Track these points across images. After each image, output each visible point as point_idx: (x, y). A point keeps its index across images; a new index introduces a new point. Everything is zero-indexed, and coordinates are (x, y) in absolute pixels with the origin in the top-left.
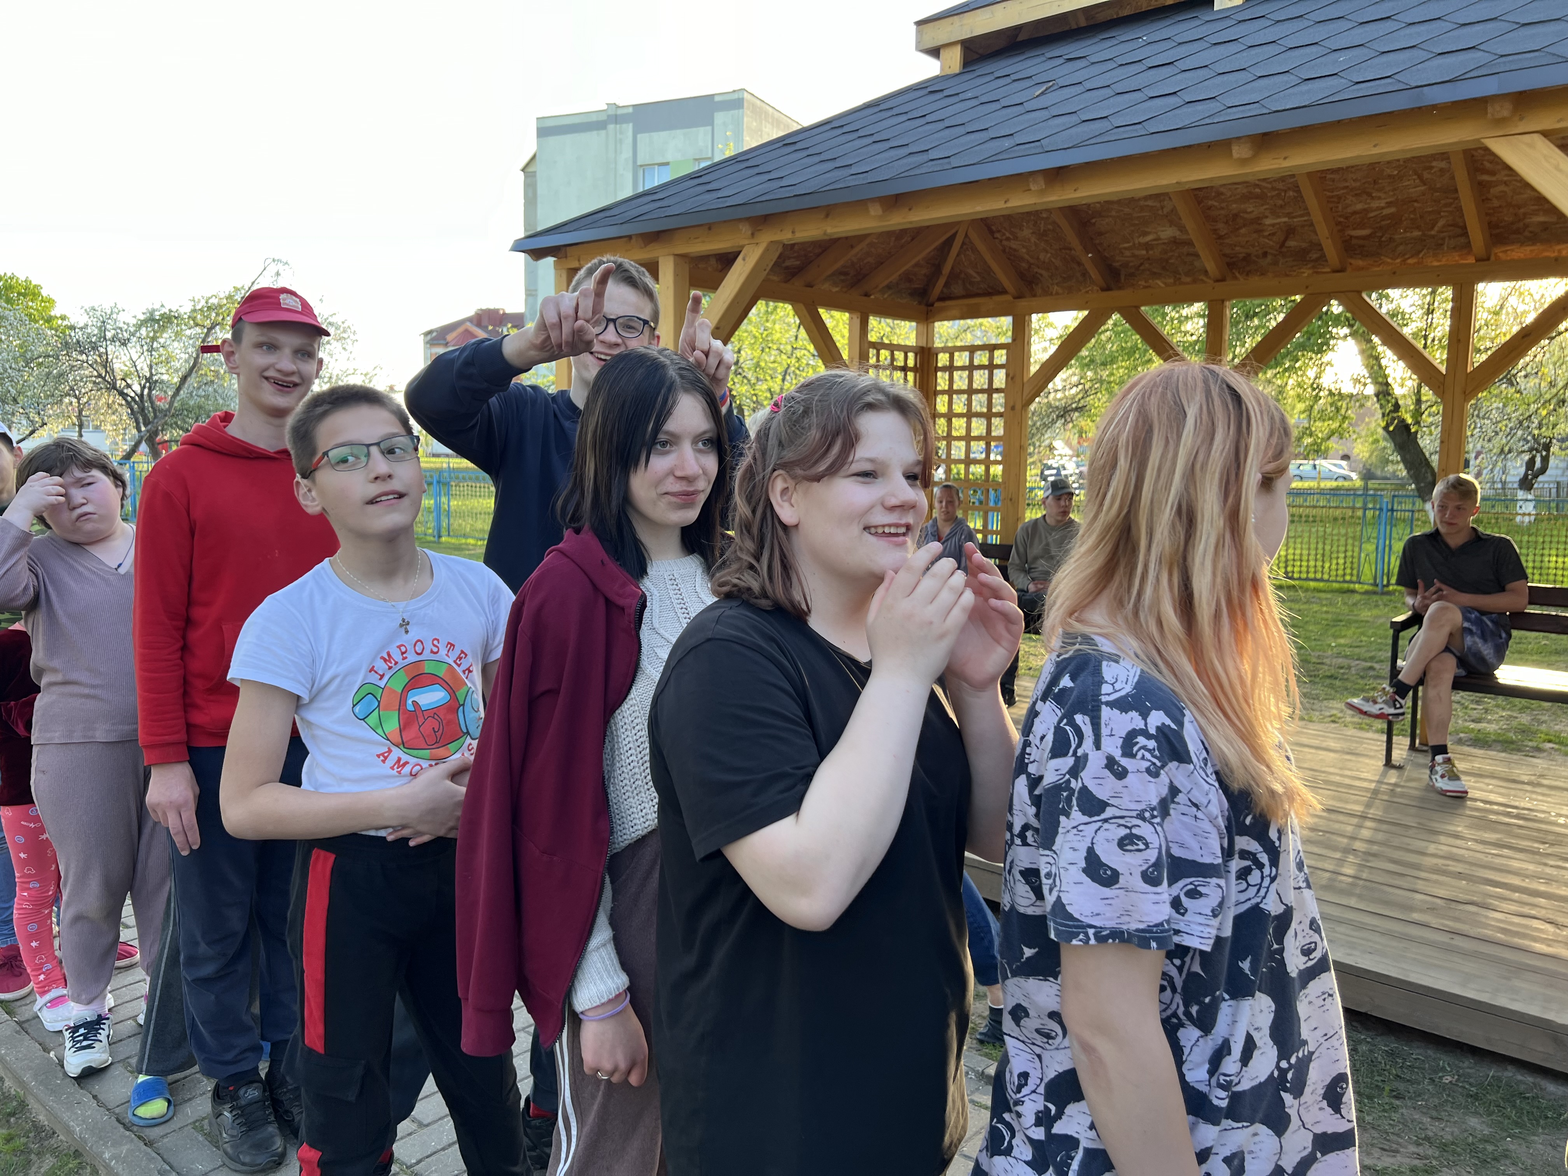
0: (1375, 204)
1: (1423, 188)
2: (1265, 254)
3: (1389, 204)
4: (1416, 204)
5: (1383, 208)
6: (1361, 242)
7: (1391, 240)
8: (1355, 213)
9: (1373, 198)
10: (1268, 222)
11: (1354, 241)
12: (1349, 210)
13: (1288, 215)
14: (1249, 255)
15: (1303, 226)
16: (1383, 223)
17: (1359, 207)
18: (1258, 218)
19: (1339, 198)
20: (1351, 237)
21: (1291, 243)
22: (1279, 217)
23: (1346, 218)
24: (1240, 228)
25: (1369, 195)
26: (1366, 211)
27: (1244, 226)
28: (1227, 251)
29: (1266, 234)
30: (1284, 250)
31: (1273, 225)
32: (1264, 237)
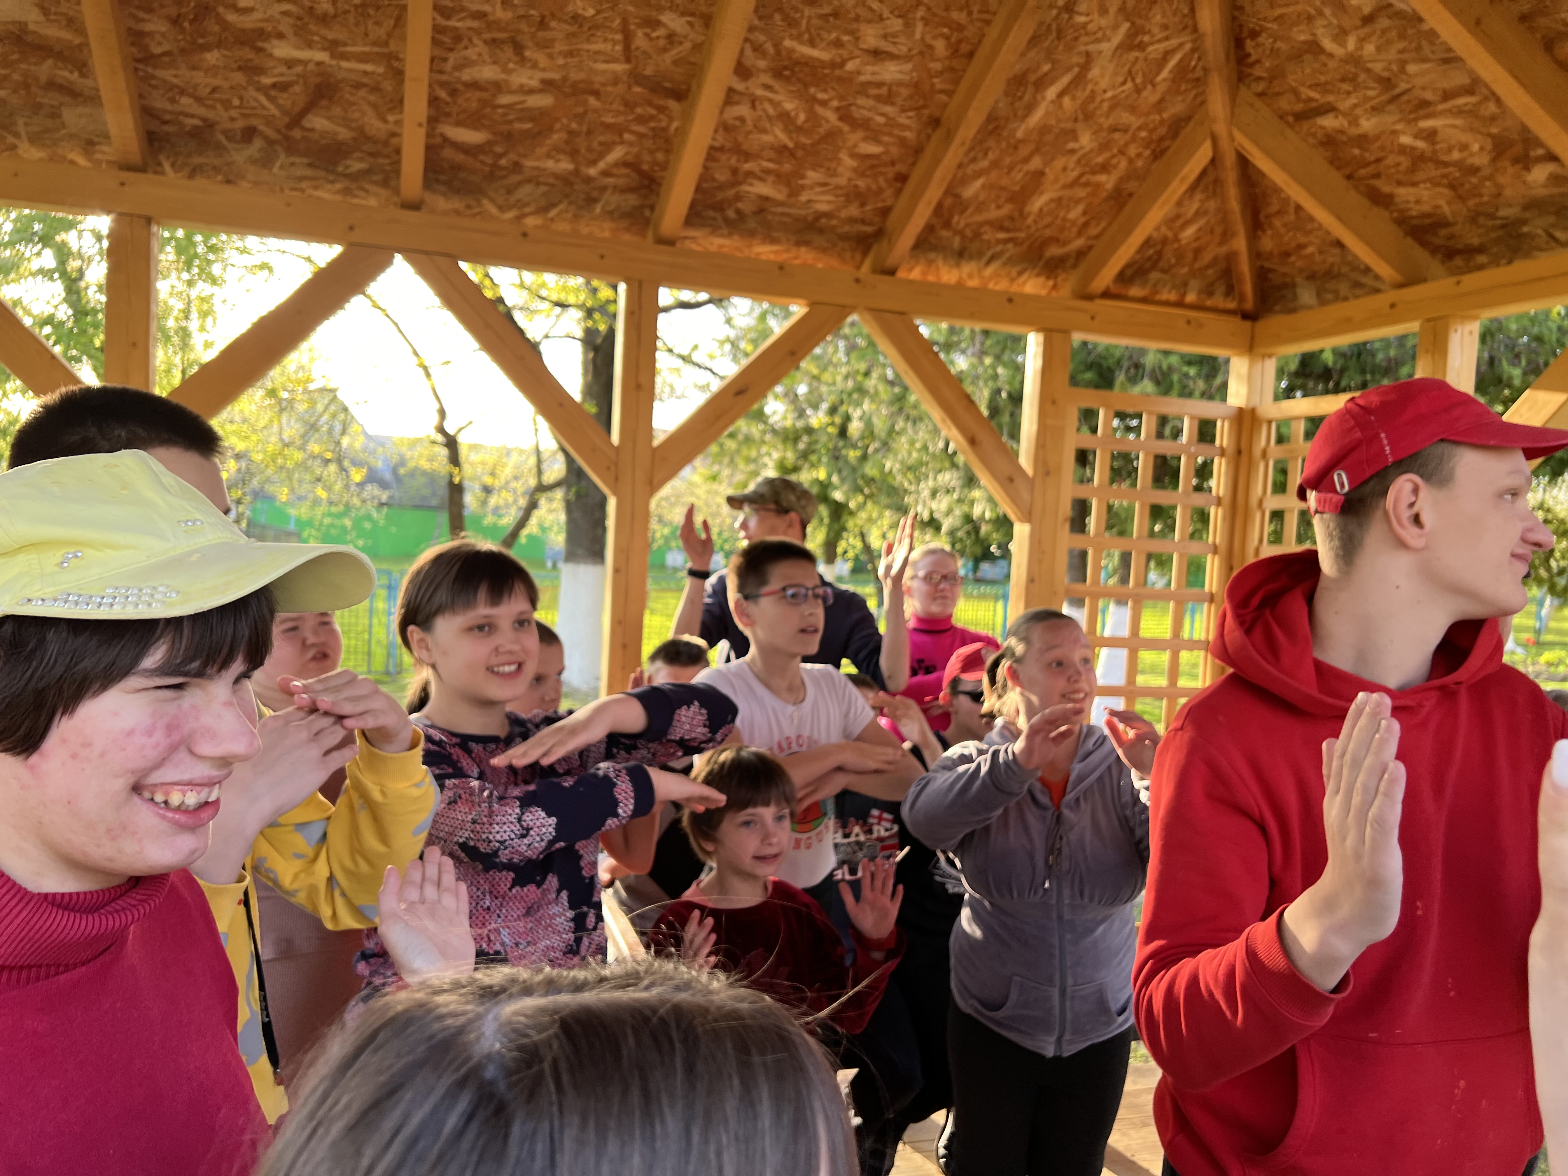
0: (523, 77)
1: (620, 67)
2: (249, 134)
3: (548, 85)
4: (592, 101)
5: (531, 91)
6: (460, 158)
7: (517, 167)
8: (474, 85)
9: (522, 60)
10: (282, 50)
11: (448, 153)
12: (467, 75)
13: (333, 47)
14: (210, 125)
15: (358, 86)
16: (518, 126)
17: (488, 73)
18: (261, 34)
19: (458, 38)
20: (446, 139)
21: (318, 122)
22: (310, 45)
23: (453, 92)
24: (207, 48)
25: (519, 48)
26: (498, 87)
27: (219, 45)
28: (159, 102)
29: (267, 81)
30: (297, 134)
31: (290, 63)
32: (260, 88)
